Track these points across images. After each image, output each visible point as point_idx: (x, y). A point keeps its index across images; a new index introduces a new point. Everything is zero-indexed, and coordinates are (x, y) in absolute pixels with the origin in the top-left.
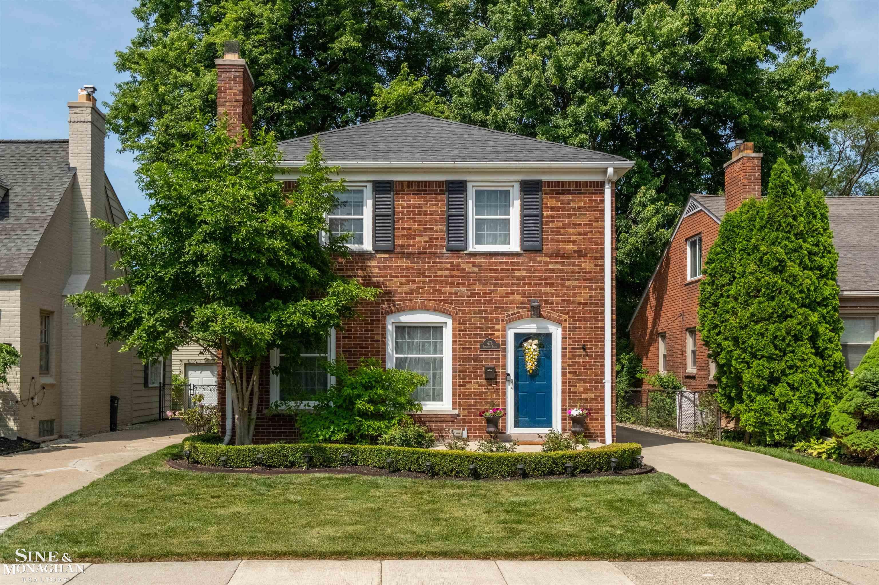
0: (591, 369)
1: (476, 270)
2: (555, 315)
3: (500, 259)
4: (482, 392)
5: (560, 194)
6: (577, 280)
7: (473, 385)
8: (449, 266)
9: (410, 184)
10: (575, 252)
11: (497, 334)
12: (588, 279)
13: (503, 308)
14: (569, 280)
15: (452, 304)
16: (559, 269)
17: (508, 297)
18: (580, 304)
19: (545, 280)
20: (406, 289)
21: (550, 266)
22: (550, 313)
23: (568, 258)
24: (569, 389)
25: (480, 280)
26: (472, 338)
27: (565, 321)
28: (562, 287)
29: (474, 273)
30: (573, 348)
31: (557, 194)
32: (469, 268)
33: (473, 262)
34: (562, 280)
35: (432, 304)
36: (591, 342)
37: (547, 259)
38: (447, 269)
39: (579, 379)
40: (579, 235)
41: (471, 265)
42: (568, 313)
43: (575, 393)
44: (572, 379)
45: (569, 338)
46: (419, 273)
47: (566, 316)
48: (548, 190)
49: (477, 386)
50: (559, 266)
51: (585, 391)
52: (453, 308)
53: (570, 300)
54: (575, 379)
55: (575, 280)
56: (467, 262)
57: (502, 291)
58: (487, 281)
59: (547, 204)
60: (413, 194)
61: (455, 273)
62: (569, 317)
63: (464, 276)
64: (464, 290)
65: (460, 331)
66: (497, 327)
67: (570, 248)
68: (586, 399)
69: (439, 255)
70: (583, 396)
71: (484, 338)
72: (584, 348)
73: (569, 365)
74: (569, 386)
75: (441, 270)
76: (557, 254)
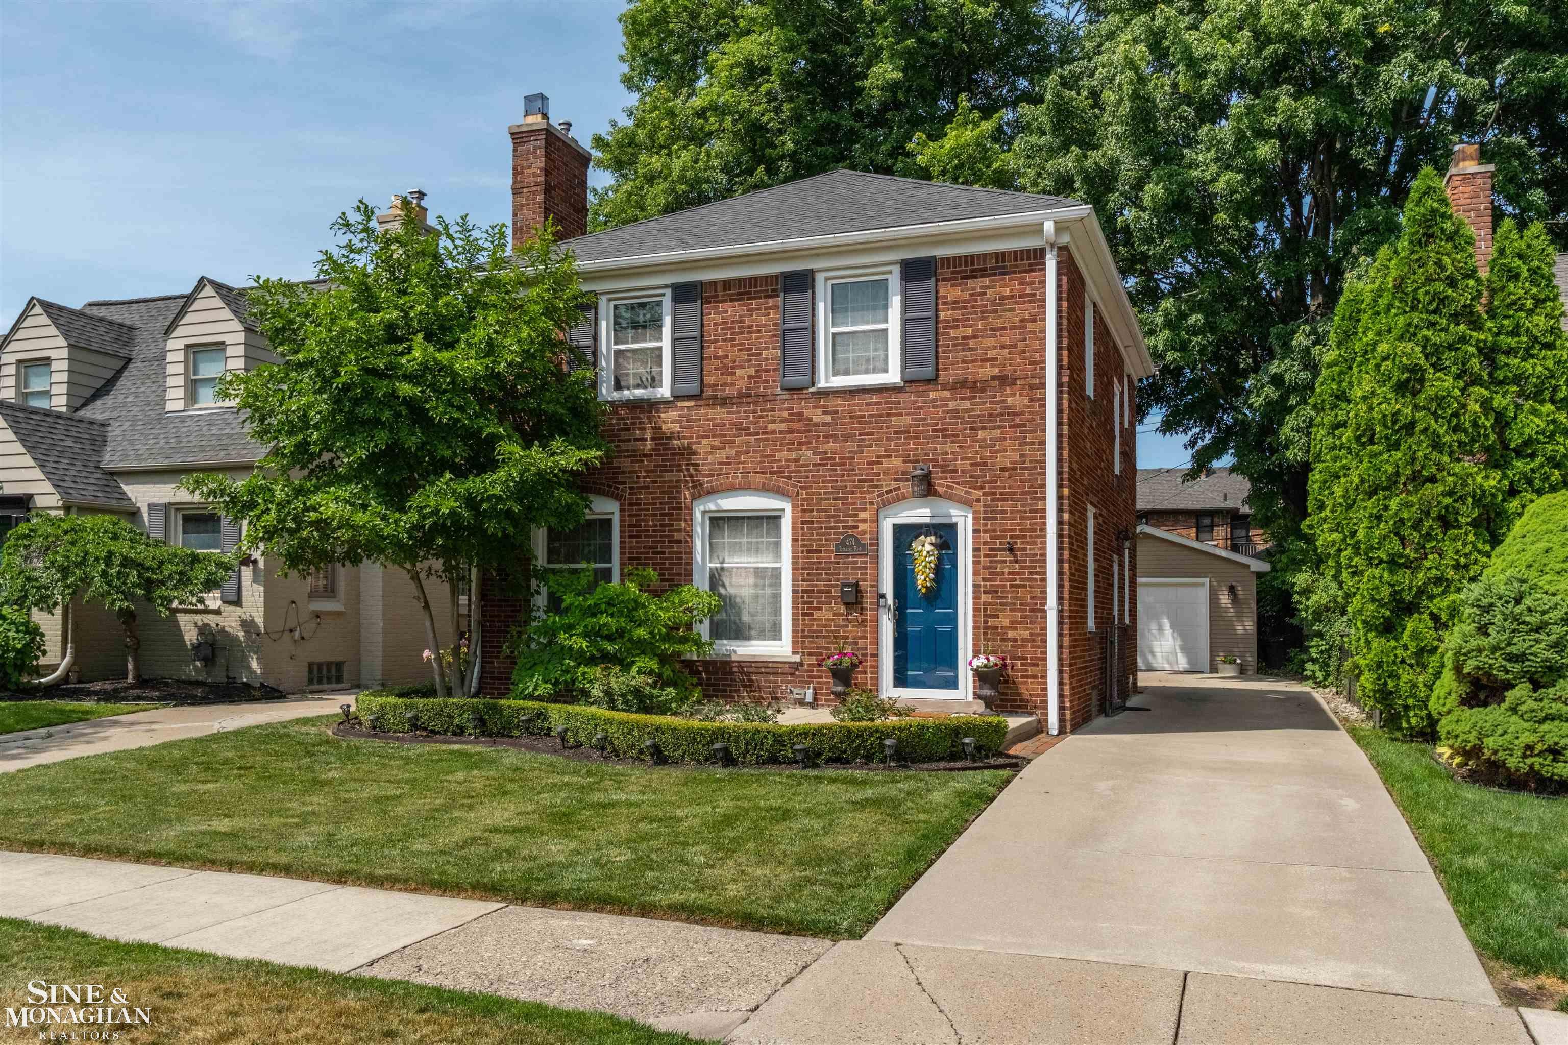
0: (1024, 586)
1: (828, 418)
2: (960, 491)
3: (867, 398)
4: (839, 626)
5: (967, 278)
6: (1000, 427)
7: (825, 614)
8: (785, 414)
9: (727, 284)
10: (994, 378)
11: (862, 527)
12: (1018, 426)
13: (871, 482)
14: (984, 428)
15: (789, 478)
16: (966, 410)
17: (880, 463)
18: (1003, 469)
19: (942, 430)
20: (721, 455)
21: (952, 405)
22: (951, 488)
23: (983, 390)
24: (986, 622)
25: (834, 436)
26: (823, 534)
27: (978, 500)
28: (973, 441)
29: (825, 424)
30: (991, 549)
31: (963, 278)
32: (818, 417)
33: (824, 406)
34: (972, 429)
35: (759, 479)
36: (1025, 537)
37: (947, 394)
38: (782, 421)
39: (1002, 604)
40: (1002, 347)
41: (819, 411)
42: (982, 488)
43: (996, 628)
44: (990, 604)
45: (985, 532)
46: (740, 429)
47: (979, 493)
48: (946, 272)
49: (830, 615)
50: (966, 404)
51: (1013, 626)
52: (793, 486)
53: (985, 464)
54: (996, 604)
55: (995, 428)
56: (815, 407)
57: (870, 453)
58: (846, 438)
59: (945, 297)
60: (732, 301)
61: (795, 426)
62: (984, 494)
63: (809, 431)
64: (810, 453)
65: (803, 523)
66: (863, 515)
67: (987, 371)
68: (1015, 640)
69: (772, 398)
70: (1011, 634)
71: (841, 534)
72: (1011, 550)
73: (984, 580)
74: (985, 616)
75: (773, 422)
76: (962, 384)
